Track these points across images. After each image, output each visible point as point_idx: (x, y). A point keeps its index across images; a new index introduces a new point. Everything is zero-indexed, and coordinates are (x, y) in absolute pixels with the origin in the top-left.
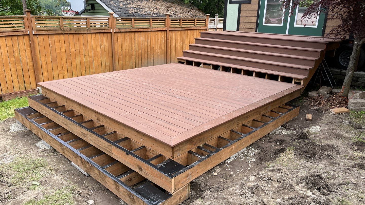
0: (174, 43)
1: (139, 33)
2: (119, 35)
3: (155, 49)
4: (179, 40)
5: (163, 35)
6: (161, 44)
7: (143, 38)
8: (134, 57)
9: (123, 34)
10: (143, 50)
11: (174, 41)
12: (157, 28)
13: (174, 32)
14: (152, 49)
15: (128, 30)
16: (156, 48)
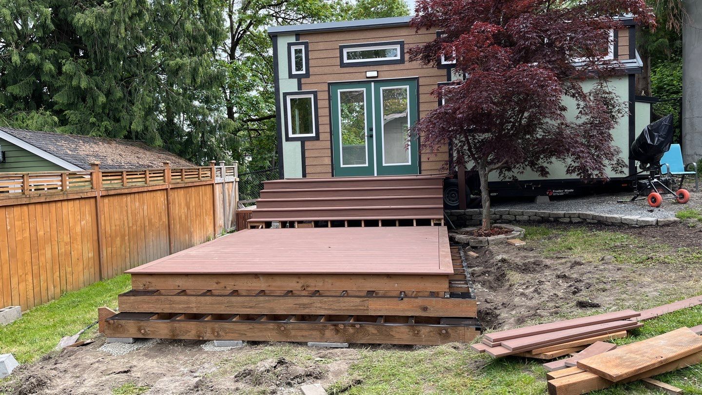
0: (177, 208)
1: (132, 196)
2: (106, 200)
3: (153, 221)
4: (183, 204)
5: (163, 196)
6: (161, 213)
7: (137, 204)
8: (127, 238)
9: (111, 198)
10: (139, 223)
11: (177, 205)
12: (156, 185)
13: (176, 190)
14: (150, 221)
15: (119, 192)
16: (155, 220)
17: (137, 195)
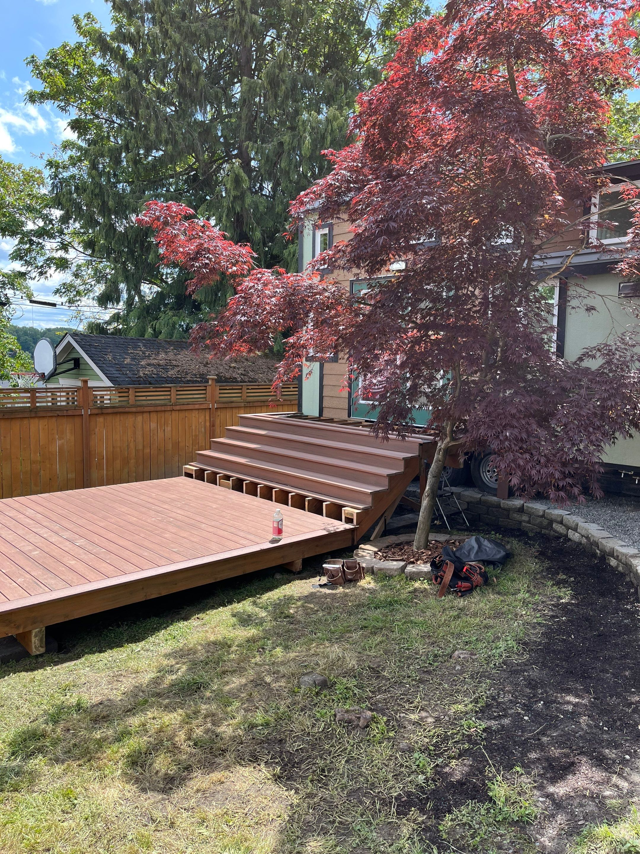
2: (101, 420)
3: (182, 444)
5: (203, 417)
6: (196, 436)
7: (154, 425)
10: (154, 447)
12: (188, 404)
14: (176, 445)
15: (121, 410)
16: (186, 443)
17: (154, 416)
